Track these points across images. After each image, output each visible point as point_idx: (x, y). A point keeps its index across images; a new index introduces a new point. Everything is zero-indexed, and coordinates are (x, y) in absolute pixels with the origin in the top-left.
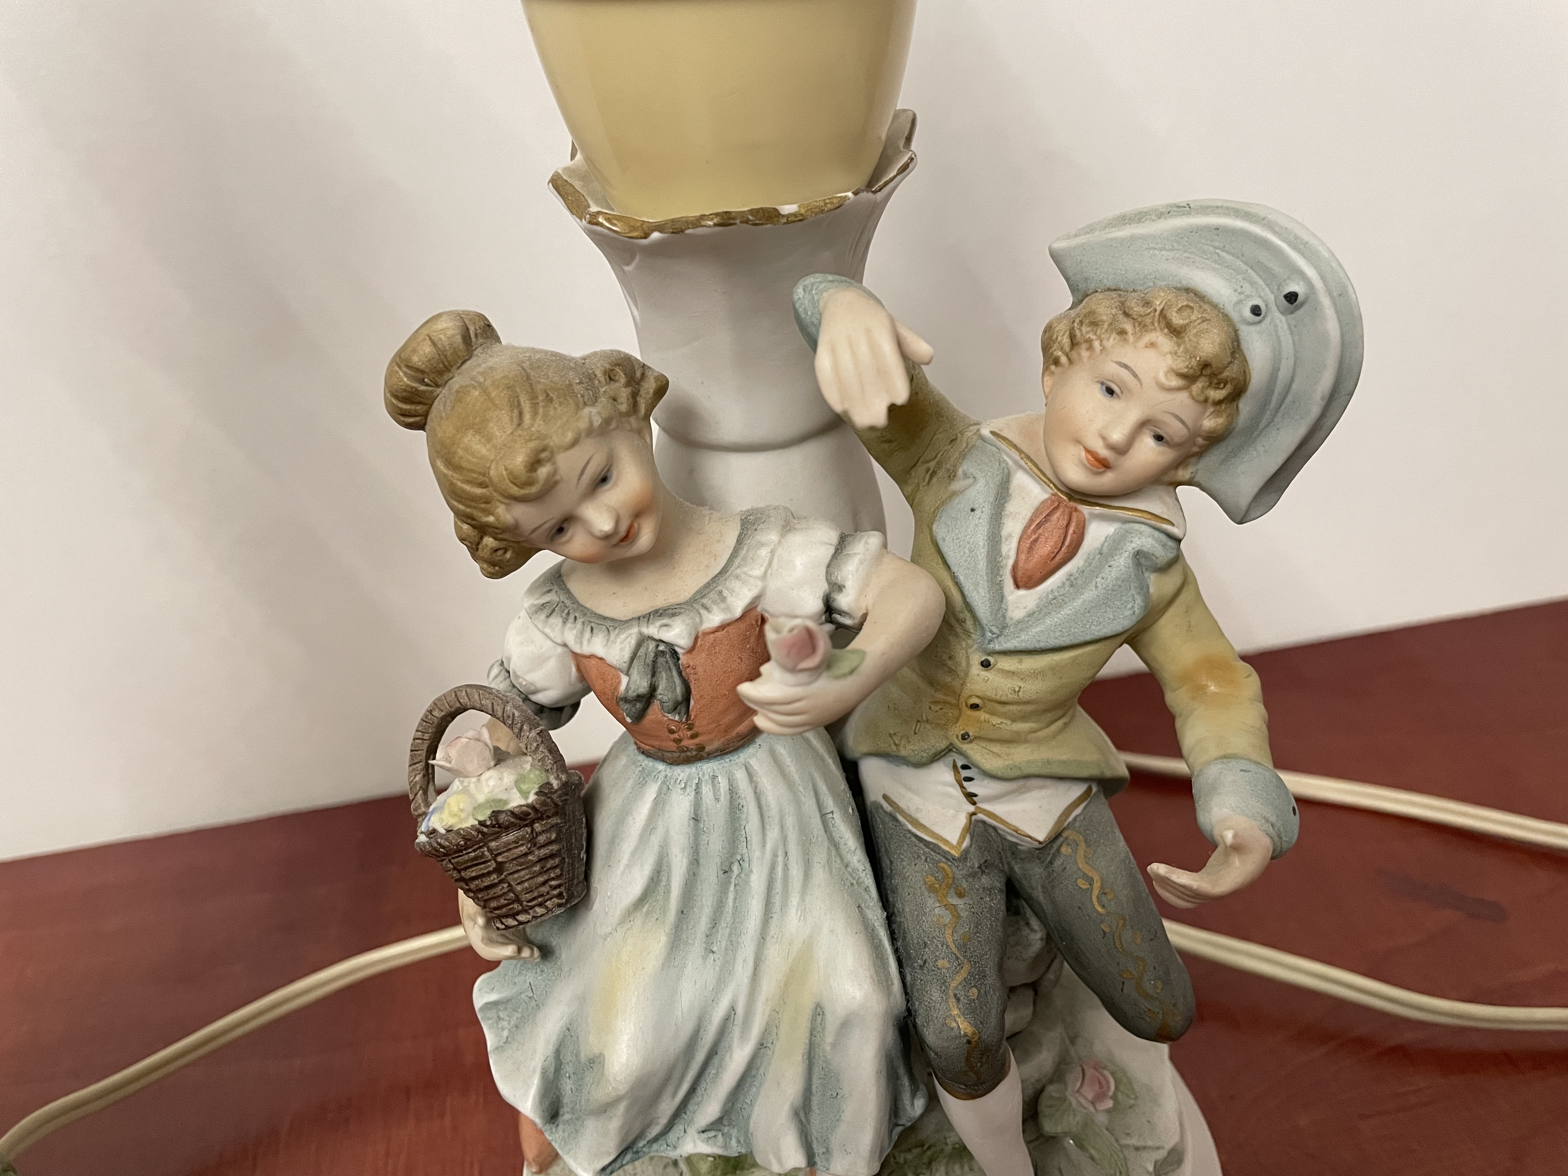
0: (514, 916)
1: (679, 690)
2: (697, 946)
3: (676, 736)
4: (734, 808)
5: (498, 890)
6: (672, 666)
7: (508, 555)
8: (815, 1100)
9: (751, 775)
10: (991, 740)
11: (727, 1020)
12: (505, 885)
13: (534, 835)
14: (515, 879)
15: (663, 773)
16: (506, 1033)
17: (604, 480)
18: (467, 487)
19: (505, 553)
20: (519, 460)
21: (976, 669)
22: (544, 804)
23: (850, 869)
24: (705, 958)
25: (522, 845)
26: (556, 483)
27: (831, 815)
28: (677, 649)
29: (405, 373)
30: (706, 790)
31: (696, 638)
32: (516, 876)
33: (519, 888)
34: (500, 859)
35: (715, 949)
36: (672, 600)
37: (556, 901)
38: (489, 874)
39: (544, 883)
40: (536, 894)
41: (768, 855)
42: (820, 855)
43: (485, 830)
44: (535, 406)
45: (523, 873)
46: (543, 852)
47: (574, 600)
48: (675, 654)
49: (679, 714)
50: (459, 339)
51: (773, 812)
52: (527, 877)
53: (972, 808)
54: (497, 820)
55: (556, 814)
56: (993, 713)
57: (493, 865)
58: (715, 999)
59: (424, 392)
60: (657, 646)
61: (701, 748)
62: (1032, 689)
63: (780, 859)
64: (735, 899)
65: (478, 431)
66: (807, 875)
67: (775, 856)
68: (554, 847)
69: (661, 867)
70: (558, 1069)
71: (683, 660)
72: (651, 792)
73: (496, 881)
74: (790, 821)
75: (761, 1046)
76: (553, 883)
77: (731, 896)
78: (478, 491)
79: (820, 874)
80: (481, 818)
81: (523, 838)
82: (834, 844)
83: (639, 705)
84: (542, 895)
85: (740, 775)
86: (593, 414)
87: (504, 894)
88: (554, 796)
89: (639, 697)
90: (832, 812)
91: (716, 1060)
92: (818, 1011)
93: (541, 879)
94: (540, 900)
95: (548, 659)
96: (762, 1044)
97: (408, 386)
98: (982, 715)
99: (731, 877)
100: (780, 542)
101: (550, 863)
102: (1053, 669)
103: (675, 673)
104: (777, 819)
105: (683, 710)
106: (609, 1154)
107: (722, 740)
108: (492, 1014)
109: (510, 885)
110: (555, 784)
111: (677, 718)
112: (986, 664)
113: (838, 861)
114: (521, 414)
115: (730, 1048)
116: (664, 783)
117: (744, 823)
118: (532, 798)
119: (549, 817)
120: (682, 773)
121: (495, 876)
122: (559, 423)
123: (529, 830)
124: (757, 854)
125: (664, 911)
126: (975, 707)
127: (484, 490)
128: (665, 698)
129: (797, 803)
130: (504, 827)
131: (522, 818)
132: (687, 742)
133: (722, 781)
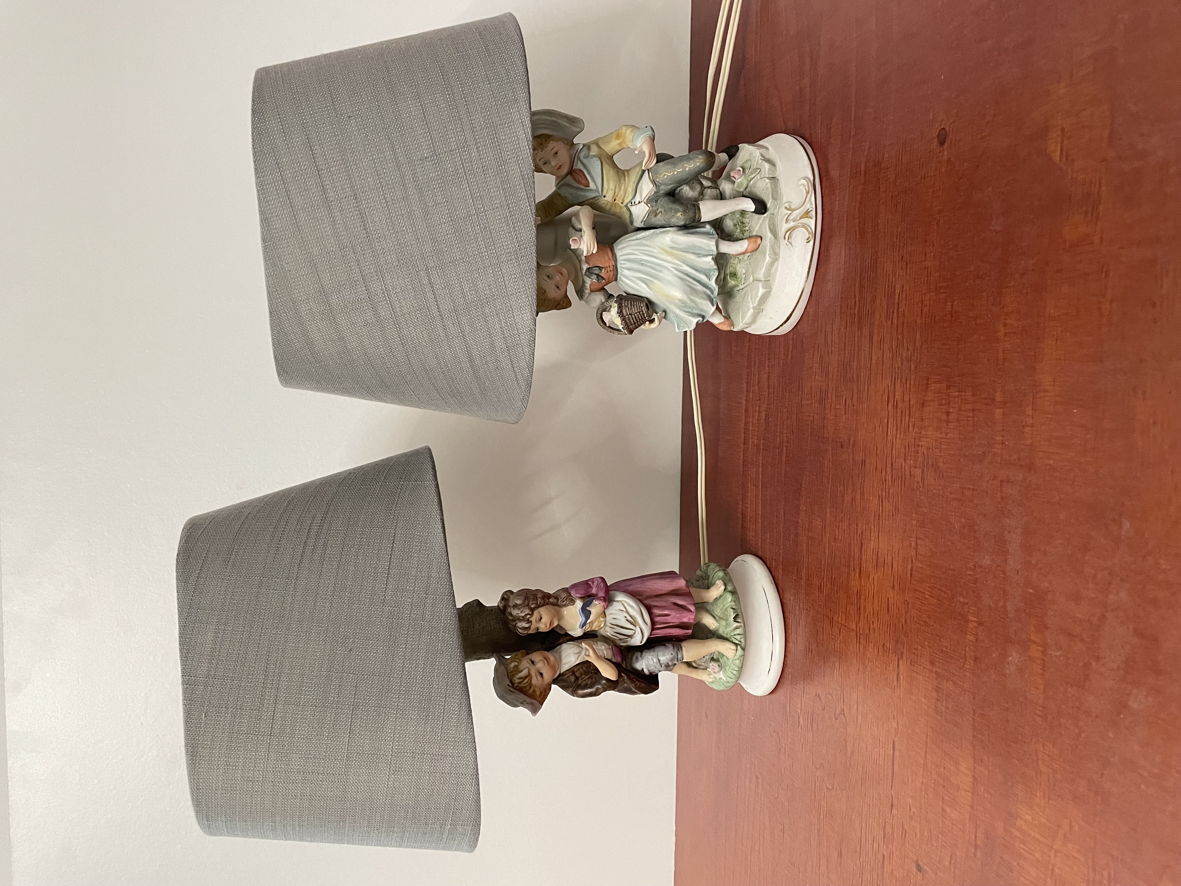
0: (643, 314)
1: (596, 268)
2: (660, 274)
3: (609, 271)
4: (628, 260)
5: (636, 316)
6: (591, 269)
8: (696, 252)
9: (623, 255)
10: (625, 196)
11: (677, 270)
14: (634, 311)
17: (548, 276)
19: (566, 302)
21: (605, 199)
23: (650, 235)
24: (662, 273)
30: (624, 266)
31: (586, 263)
33: (636, 311)
34: (629, 314)
35: (660, 270)
41: (641, 254)
42: (644, 242)
43: (621, 316)
46: (629, 304)
48: (589, 268)
51: (631, 251)
52: (634, 309)
53: (643, 202)
56: (617, 195)
57: (630, 316)
58: (672, 271)
60: (587, 271)
61: (614, 266)
62: (612, 186)
63: (642, 252)
64: (650, 263)
66: (647, 246)
69: (640, 279)
70: (689, 312)
71: (591, 266)
72: (623, 278)
74: (634, 248)
75: (684, 263)
77: (648, 264)
79: (648, 243)
81: (624, 310)
82: (643, 238)
83: (600, 278)
84: (640, 307)
85: (622, 258)
88: (618, 300)
89: (597, 278)
90: (636, 237)
91: (690, 274)
92: (672, 248)
93: (636, 306)
95: (594, 298)
98: (617, 199)
99: (644, 264)
101: (633, 304)
102: (608, 180)
103: (593, 269)
104: (634, 251)
105: (602, 268)
106: (708, 303)
107: (613, 261)
108: (681, 328)
109: (636, 313)
110: (616, 302)
111: (604, 270)
112: (604, 197)
115: (685, 270)
116: (622, 276)
117: (633, 259)
118: (617, 305)
119: (622, 302)
120: (619, 271)
124: (640, 257)
125: (650, 280)
126: (615, 200)
128: (598, 272)
129: (632, 245)
130: (621, 311)
131: (620, 307)
132: (611, 269)
133: (622, 262)
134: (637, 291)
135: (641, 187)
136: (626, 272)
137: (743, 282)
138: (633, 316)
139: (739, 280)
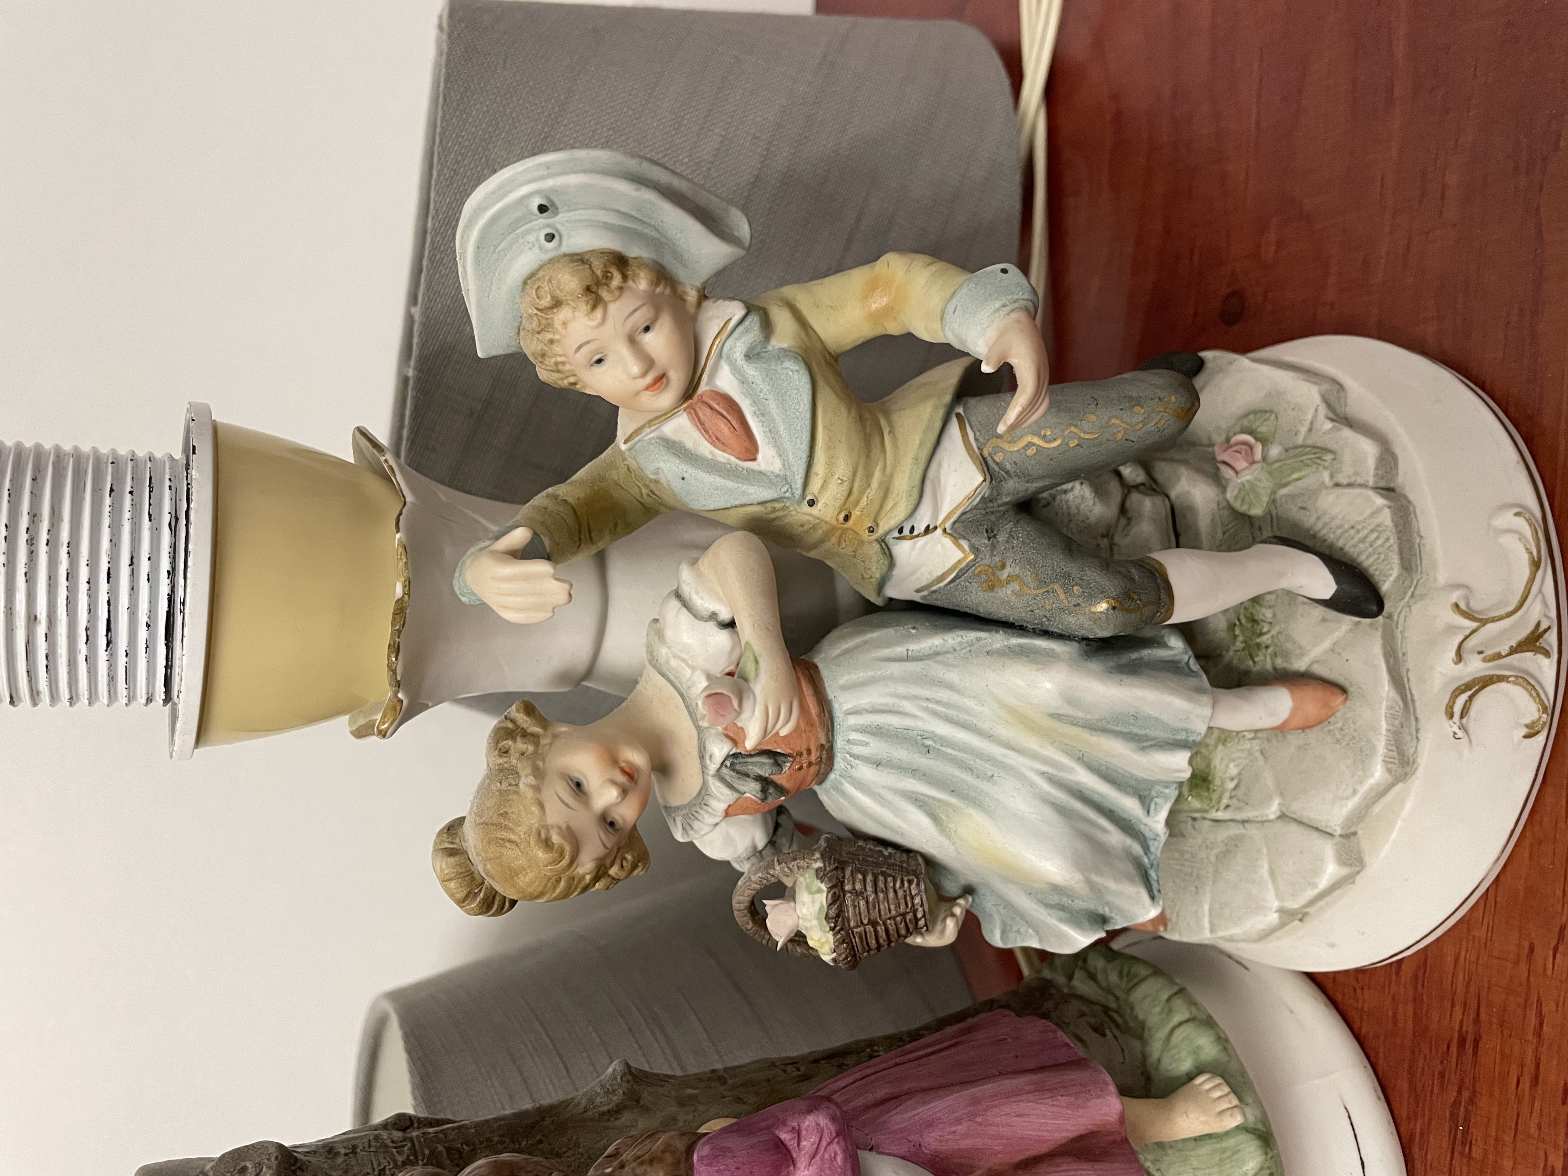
0: (917, 920)
1: (764, 760)
2: (984, 787)
3: (805, 765)
4: (877, 732)
5: (892, 927)
6: (743, 760)
7: (629, 857)
8: (1135, 730)
9: (855, 712)
10: (881, 507)
11: (1052, 780)
12: (889, 921)
13: (854, 891)
14: (886, 913)
15: (838, 777)
16: (1030, 931)
17: (578, 785)
18: (558, 891)
19: (626, 859)
20: (541, 855)
21: (814, 511)
22: (830, 880)
23: (958, 649)
24: (995, 784)
25: (859, 903)
26: (569, 828)
27: (910, 652)
28: (732, 753)
29: (468, 904)
30: (857, 750)
31: (727, 736)
32: (882, 913)
33: (893, 913)
34: (866, 922)
35: (990, 774)
36: (695, 742)
37: (913, 886)
38: (876, 931)
39: (895, 892)
40: (902, 901)
41: (924, 715)
42: (938, 670)
43: (838, 928)
44: (506, 828)
45: (882, 907)
46: (869, 888)
47: (685, 806)
48: (735, 756)
49: (785, 762)
50: (451, 860)
51: (890, 701)
52: (886, 905)
53: (939, 531)
54: (832, 918)
55: (843, 870)
56: (857, 503)
57: (869, 928)
58: (1032, 784)
59: (485, 894)
60: (726, 766)
61: (822, 746)
62: (842, 469)
63: (931, 705)
64: (953, 749)
65: (517, 874)
66: (950, 687)
67: (926, 709)
68: (869, 878)
69: (912, 797)
70: (1059, 908)
71: (741, 750)
72: (850, 789)
73: (883, 928)
74: (902, 689)
76: (898, 885)
77: (950, 751)
78: (563, 884)
79: (953, 676)
80: (828, 929)
81: (853, 901)
82: (933, 655)
83: (771, 790)
84: (905, 897)
85: (853, 720)
86: (526, 781)
87: (895, 924)
88: (828, 869)
89: (764, 791)
90: (908, 650)
91: (1091, 795)
92: (1056, 716)
93: (891, 895)
94: (908, 898)
95: (728, 834)
96: (1079, 759)
97: (477, 905)
98: (856, 513)
99: (934, 748)
100: (669, 648)
101: (881, 885)
102: (829, 447)
103: (750, 760)
104: (897, 701)
105: (783, 759)
106: (1138, 893)
107: (819, 729)
108: (1012, 936)
109: (890, 919)
110: (819, 864)
111: (788, 764)
112: (812, 503)
113: (949, 656)
114: (510, 841)
115: (1077, 783)
116: (844, 778)
117: (892, 728)
118: (823, 887)
119: (844, 877)
120: (839, 763)
121: (879, 928)
122: (523, 813)
123: (849, 895)
124: (920, 724)
125: (948, 804)
126: (847, 518)
127: (563, 880)
128: (769, 771)
129: (891, 678)
130: (840, 914)
131: (837, 898)
132: (813, 758)
133: (854, 736)
134: (891, 829)
135: (938, 478)
136: (865, 772)
137: (1225, 801)
138: (881, 929)
139: (1215, 797)
